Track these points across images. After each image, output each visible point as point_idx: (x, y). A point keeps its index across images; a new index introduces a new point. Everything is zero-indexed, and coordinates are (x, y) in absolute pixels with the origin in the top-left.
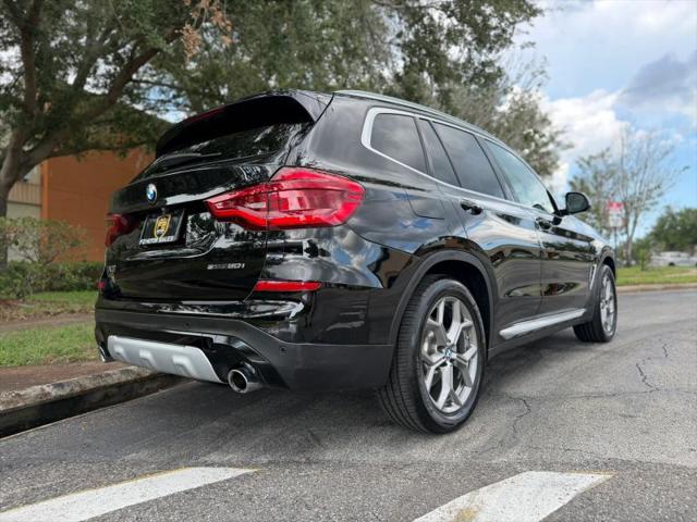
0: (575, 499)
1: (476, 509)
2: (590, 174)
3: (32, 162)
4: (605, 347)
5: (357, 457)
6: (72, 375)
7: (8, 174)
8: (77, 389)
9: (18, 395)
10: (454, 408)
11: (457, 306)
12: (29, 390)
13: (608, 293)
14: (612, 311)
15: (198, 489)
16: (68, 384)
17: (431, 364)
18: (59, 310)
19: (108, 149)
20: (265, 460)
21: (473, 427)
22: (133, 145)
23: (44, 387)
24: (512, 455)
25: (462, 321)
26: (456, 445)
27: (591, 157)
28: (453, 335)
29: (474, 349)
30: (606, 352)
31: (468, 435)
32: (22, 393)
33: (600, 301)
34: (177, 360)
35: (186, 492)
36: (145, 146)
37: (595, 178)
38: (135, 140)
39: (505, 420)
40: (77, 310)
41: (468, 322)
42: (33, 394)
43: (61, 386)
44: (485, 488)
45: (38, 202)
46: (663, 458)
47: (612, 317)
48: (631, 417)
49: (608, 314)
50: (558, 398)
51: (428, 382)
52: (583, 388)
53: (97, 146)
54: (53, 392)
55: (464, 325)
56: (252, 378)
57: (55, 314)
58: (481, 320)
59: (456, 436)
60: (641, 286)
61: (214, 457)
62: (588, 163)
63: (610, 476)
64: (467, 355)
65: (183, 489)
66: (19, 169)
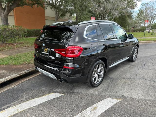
0: (113, 106)
1: (97, 107)
2: (144, 8)
3: (12, 9)
4: (133, 63)
5: (80, 91)
6: (30, 68)
7: (7, 12)
8: (31, 71)
9: (21, 73)
10: (98, 82)
11: (100, 65)
12: (23, 72)
13: (136, 52)
14: (136, 55)
15: (55, 98)
16: (29, 70)
17: (94, 76)
18: (23, 46)
19: (28, 5)
20: (65, 91)
21: (101, 85)
22: (34, 4)
23: (25, 71)
24: (106, 93)
25: (101, 67)
26: (97, 90)
27: (146, 3)
28: (99, 70)
29: (103, 72)
30: (132, 65)
31: (100, 87)
32: (22, 72)
33: (133, 54)
34: (50, 76)
35: (53, 99)
36: (37, 4)
37: (146, 9)
38: (34, 3)
39: (107, 84)
40: (26, 46)
41: (102, 67)
42: (24, 72)
43: (28, 70)
44: (100, 102)
45: (13, 15)
46: (132, 96)
47: (136, 56)
48: (130, 85)
49: (135, 56)
50: (118, 78)
51: (93, 80)
52: (124, 76)
53: (26, 4)
54: (27, 72)
55: (101, 68)
56: (63, 81)
57: (22, 47)
58: (105, 67)
59: (98, 88)
60: (149, 41)
61: (57, 90)
62: (145, 5)
63: (120, 101)
64: (101, 73)
65: (52, 98)
66: (9, 11)
